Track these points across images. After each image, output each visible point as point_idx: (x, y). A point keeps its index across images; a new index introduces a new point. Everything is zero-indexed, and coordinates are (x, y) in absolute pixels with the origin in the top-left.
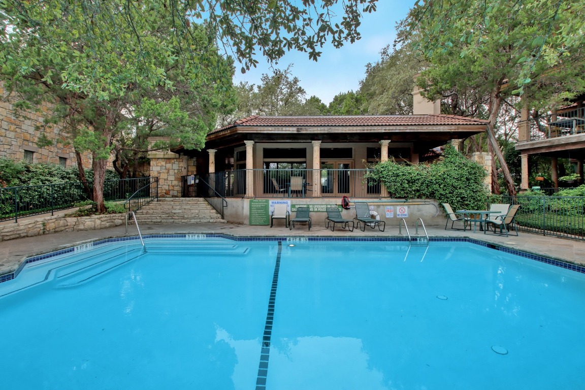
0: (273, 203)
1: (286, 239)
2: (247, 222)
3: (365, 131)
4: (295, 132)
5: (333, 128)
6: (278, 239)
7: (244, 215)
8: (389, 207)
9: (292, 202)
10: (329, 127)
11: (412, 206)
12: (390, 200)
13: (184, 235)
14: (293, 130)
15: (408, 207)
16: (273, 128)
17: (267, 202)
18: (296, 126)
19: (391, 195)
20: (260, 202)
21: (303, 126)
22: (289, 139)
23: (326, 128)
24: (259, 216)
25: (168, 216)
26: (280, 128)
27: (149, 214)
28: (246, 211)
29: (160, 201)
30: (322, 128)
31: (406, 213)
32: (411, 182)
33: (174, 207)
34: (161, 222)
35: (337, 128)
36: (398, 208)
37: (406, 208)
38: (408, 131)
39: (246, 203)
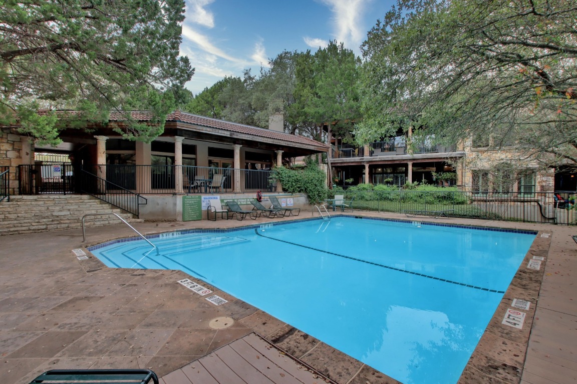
0: (205, 198)
1: (259, 227)
2: (180, 218)
3: (275, 143)
4: (229, 136)
5: (256, 137)
6: (254, 227)
7: (177, 212)
8: (283, 199)
9: (221, 197)
10: (253, 136)
11: (295, 198)
12: (283, 194)
13: (157, 235)
14: (227, 134)
15: (293, 199)
16: (211, 129)
17: (200, 198)
18: (230, 131)
19: (285, 190)
20: (193, 198)
21: (235, 132)
22: (217, 140)
23: (251, 136)
24: (192, 211)
25: (53, 221)
26: (217, 130)
27: (11, 220)
28: (179, 208)
29: (12, 200)
30: (249, 136)
31: (292, 203)
32: (297, 181)
33: (50, 208)
34: (46, 229)
35: (258, 137)
36: (288, 199)
37: (292, 199)
38: (296, 146)
39: (179, 200)
